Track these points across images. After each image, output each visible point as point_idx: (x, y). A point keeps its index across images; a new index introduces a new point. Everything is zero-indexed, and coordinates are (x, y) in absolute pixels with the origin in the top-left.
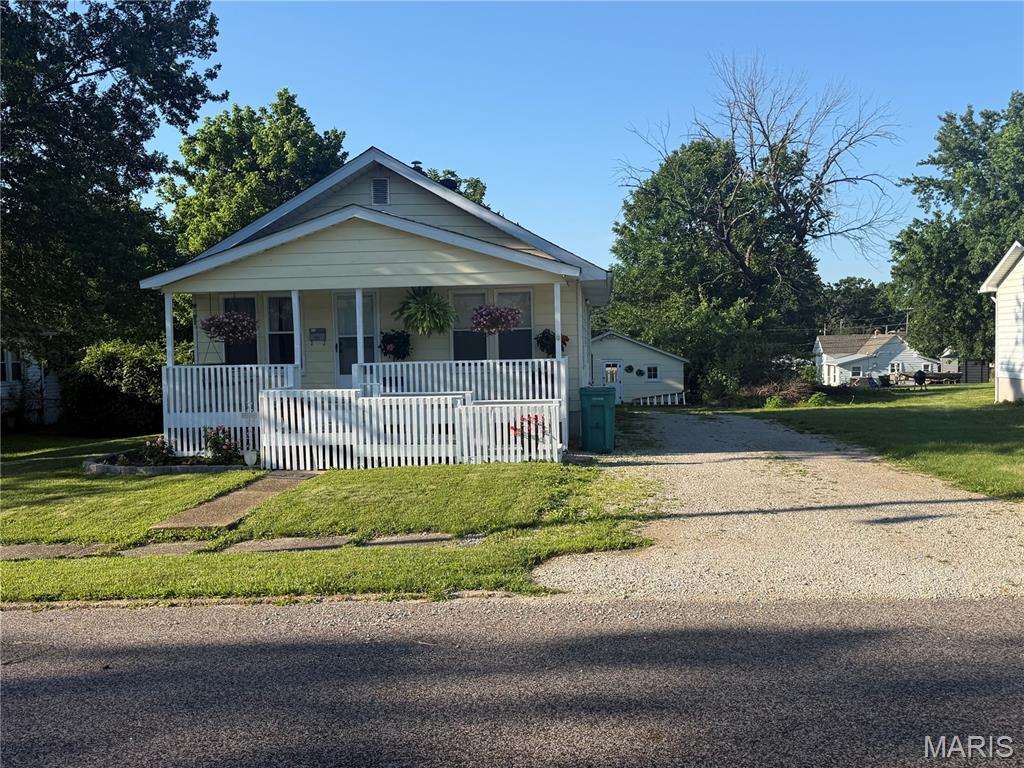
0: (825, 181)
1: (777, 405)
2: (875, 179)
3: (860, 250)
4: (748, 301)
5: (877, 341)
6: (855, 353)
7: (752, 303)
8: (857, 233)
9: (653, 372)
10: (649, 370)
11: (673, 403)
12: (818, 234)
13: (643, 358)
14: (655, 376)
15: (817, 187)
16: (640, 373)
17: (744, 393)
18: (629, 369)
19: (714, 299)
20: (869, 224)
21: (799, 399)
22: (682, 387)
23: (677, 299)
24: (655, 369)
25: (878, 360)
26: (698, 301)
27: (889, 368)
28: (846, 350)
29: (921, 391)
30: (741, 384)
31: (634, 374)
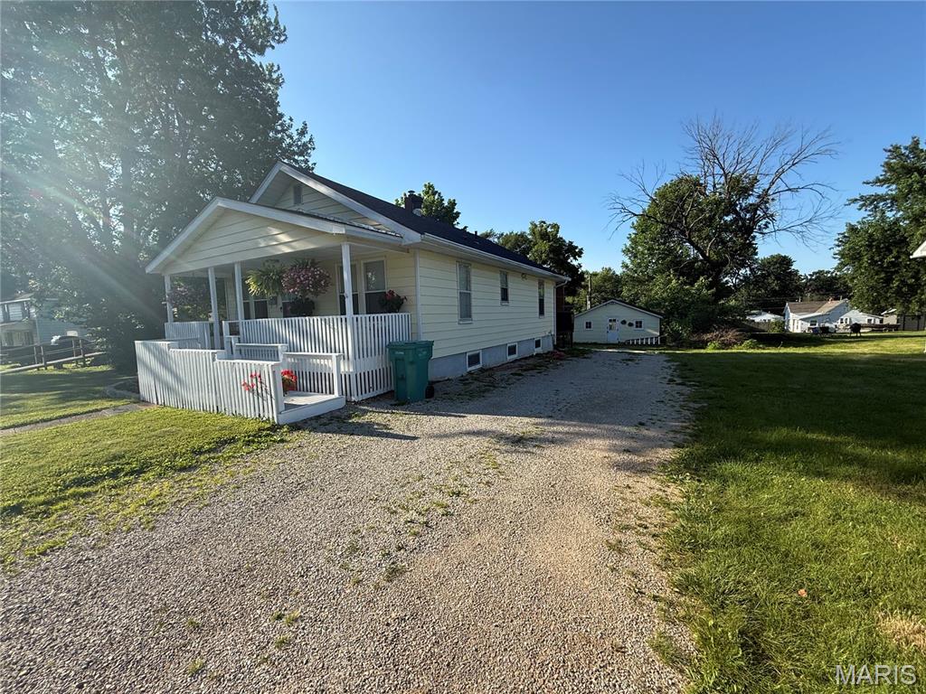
0: (770, 192)
1: (715, 348)
2: (815, 187)
3: (801, 240)
4: (708, 278)
5: (831, 305)
6: (814, 312)
7: (710, 279)
8: (799, 228)
9: (639, 324)
10: (637, 323)
11: (652, 343)
12: (765, 231)
13: (632, 315)
14: (641, 327)
15: (764, 198)
16: (631, 325)
17: (695, 338)
18: (624, 322)
19: (681, 278)
20: (810, 221)
21: (735, 343)
22: (658, 334)
23: (660, 279)
24: (641, 322)
25: (831, 316)
26: (670, 281)
27: (839, 321)
28: (807, 311)
29: (857, 337)
30: (693, 332)
31: (627, 325)
